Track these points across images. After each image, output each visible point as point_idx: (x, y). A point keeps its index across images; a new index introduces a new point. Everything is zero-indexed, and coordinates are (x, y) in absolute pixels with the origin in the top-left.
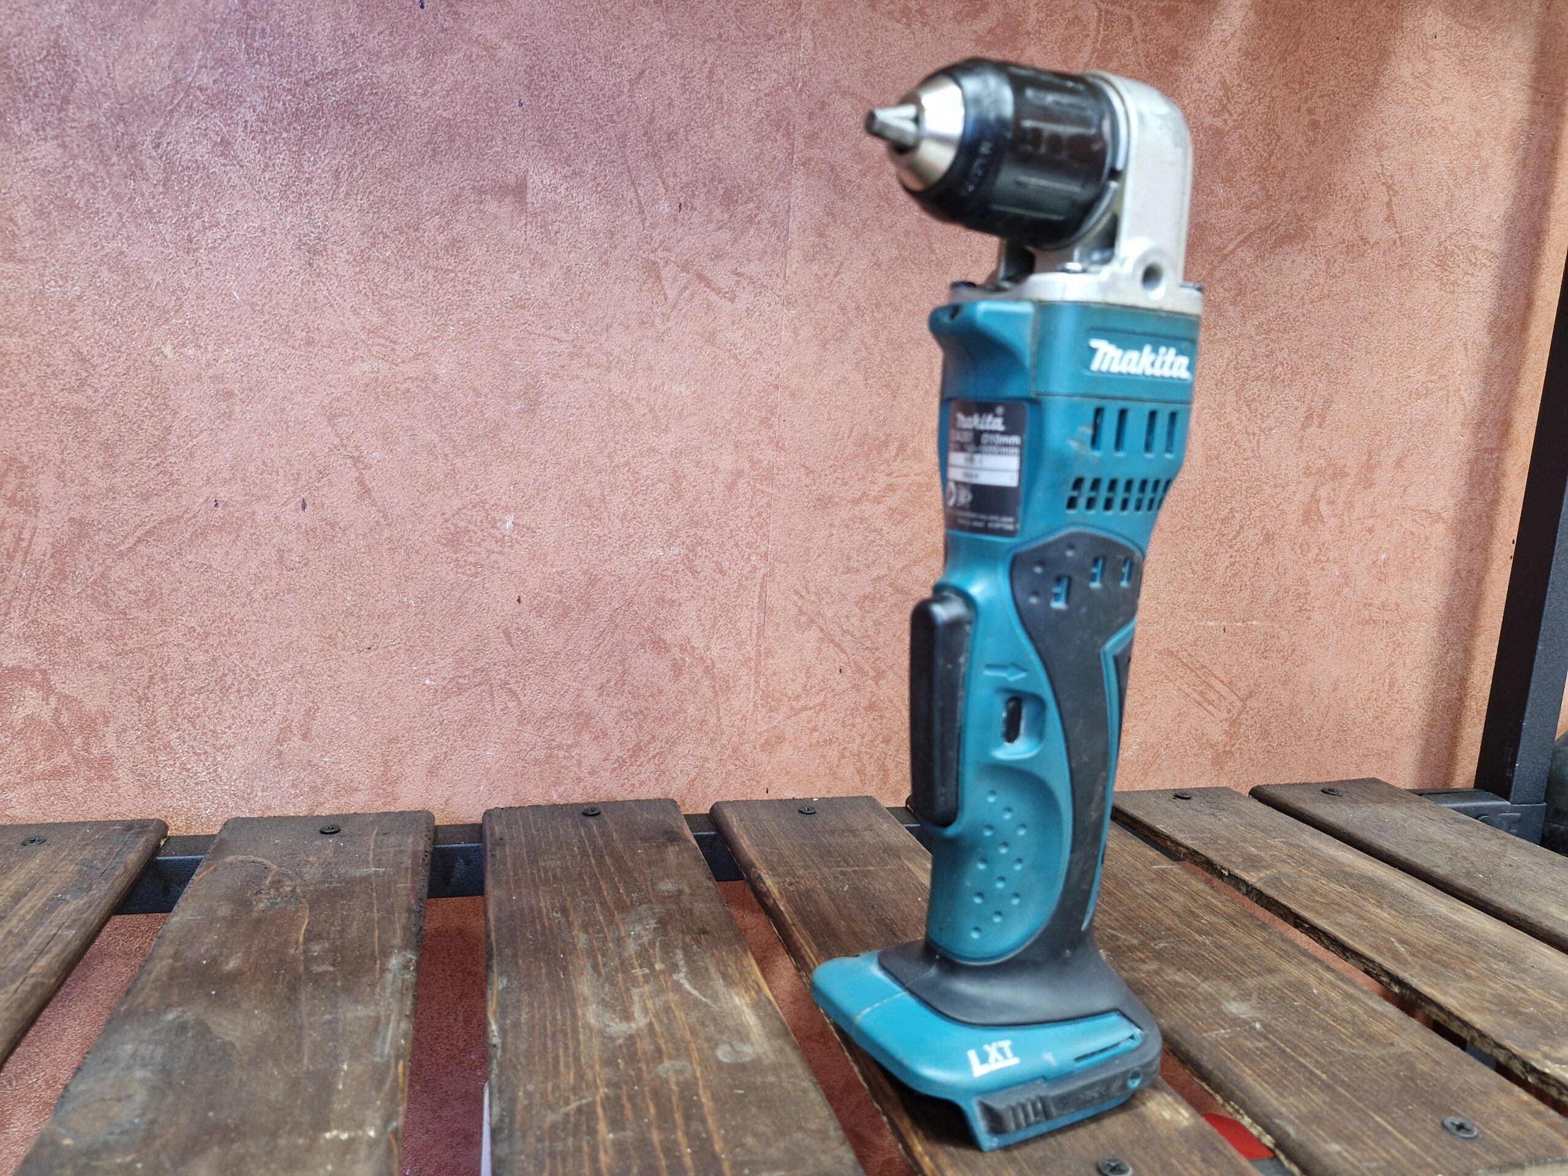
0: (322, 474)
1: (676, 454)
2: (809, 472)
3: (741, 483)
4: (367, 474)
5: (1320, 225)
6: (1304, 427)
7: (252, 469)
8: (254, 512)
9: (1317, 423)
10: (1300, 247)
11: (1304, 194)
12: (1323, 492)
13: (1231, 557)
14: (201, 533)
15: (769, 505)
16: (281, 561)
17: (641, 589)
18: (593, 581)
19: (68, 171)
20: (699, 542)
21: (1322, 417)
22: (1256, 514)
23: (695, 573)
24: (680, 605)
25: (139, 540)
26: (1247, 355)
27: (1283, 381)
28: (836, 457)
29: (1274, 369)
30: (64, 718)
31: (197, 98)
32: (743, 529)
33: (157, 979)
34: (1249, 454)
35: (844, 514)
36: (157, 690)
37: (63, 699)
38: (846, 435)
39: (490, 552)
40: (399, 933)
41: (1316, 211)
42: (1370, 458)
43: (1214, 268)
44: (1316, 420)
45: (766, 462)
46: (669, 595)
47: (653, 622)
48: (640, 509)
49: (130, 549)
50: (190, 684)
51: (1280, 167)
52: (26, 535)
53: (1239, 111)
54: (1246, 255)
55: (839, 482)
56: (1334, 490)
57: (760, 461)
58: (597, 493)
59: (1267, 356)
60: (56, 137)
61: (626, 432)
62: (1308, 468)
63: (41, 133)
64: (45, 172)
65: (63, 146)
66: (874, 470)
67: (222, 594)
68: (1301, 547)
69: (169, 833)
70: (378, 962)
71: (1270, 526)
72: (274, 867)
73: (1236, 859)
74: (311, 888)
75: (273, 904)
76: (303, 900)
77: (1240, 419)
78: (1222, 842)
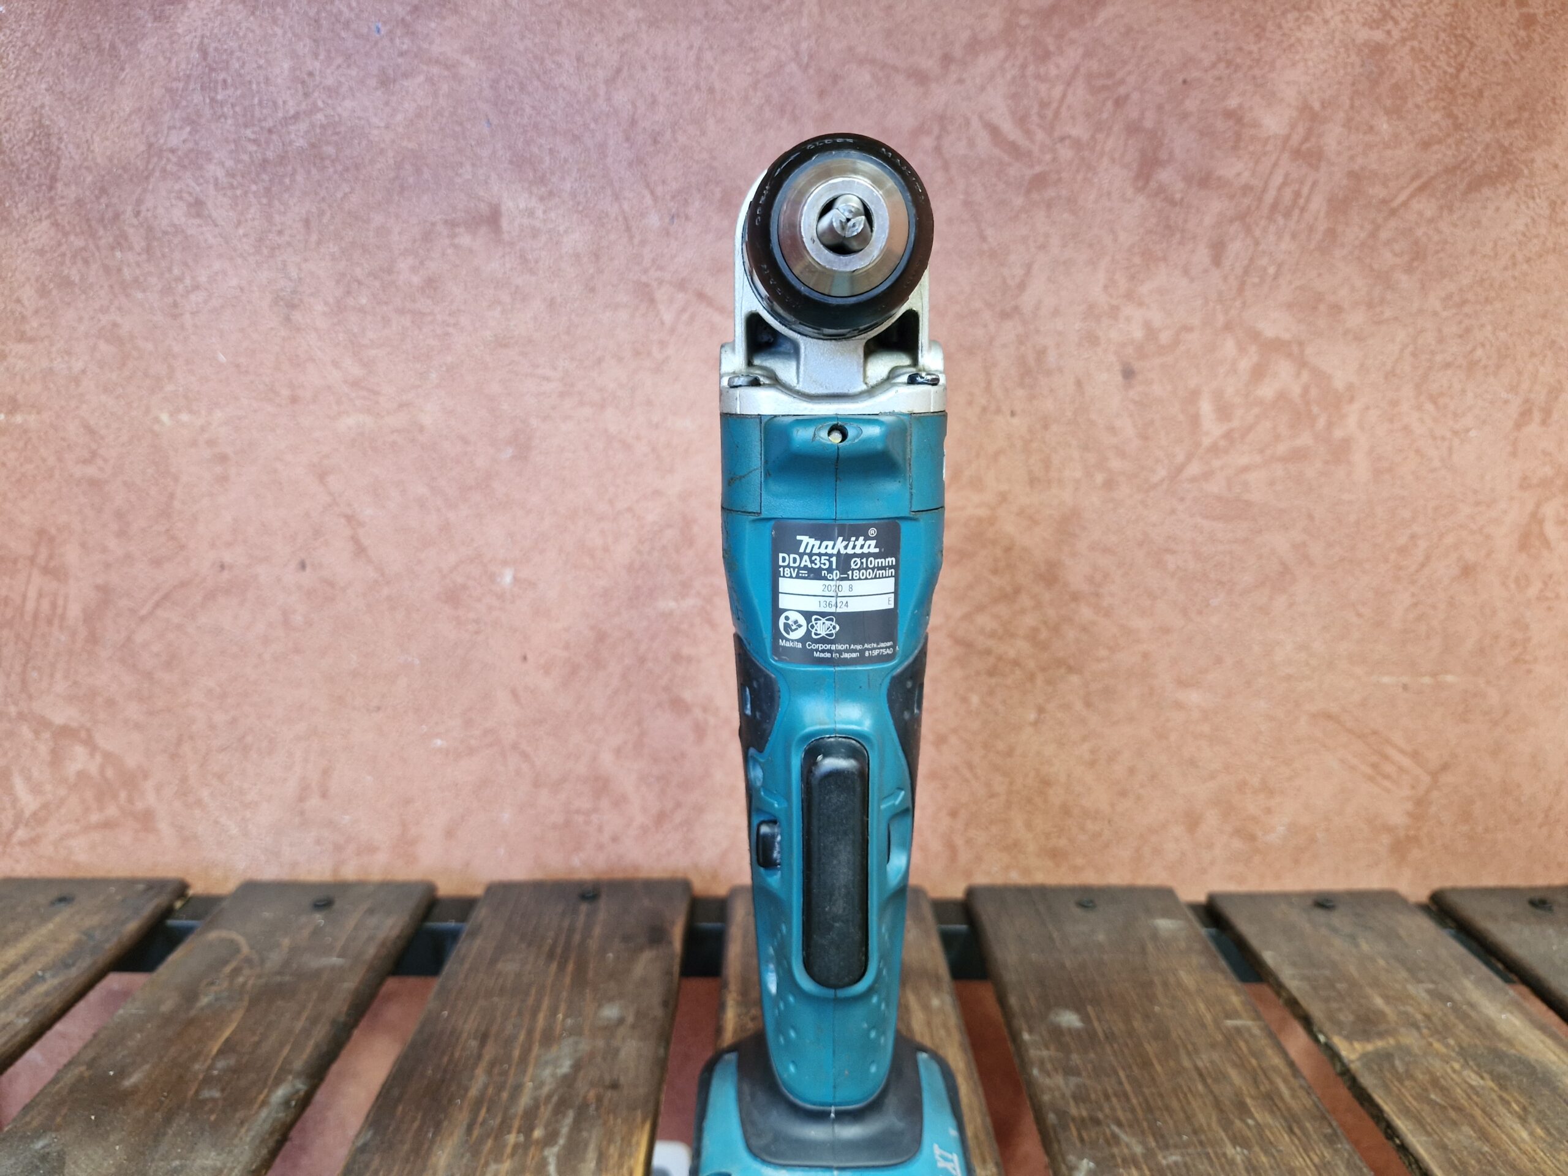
0: (317, 533)
1: (685, 497)
4: (361, 531)
5: (1539, 157)
6: (1518, 426)
7: (251, 531)
8: (257, 575)
9: (1537, 420)
10: (1507, 188)
11: (1512, 117)
12: (1550, 510)
13: (1413, 595)
14: (210, 596)
16: (286, 623)
17: (655, 645)
18: (602, 637)
19: (64, 248)
21: (1547, 412)
22: (1449, 540)
25: (157, 605)
26: (1430, 337)
27: (1485, 367)
29: (1471, 352)
30: (110, 773)
31: (168, 160)
33: (58, 1093)
34: (1436, 463)
36: (186, 748)
37: (107, 756)
39: (491, 608)
40: (307, 1052)
41: (1533, 137)
43: (1377, 228)
44: (1537, 416)
46: (686, 651)
47: (671, 680)
49: (151, 613)
50: (216, 743)
51: (1475, 83)
53: (1408, 15)
54: (1426, 206)
58: (599, 542)
59: (1461, 336)
60: (48, 217)
61: (626, 475)
62: (1525, 478)
63: (36, 213)
64: (41, 252)
65: (56, 224)
67: (235, 656)
68: (1517, 580)
69: (191, 892)
70: (266, 1091)
71: (1470, 556)
72: (245, 950)
73: (1346, 1017)
74: (263, 981)
75: (217, 999)
76: (246, 998)
77: (1422, 420)
78: (1341, 986)
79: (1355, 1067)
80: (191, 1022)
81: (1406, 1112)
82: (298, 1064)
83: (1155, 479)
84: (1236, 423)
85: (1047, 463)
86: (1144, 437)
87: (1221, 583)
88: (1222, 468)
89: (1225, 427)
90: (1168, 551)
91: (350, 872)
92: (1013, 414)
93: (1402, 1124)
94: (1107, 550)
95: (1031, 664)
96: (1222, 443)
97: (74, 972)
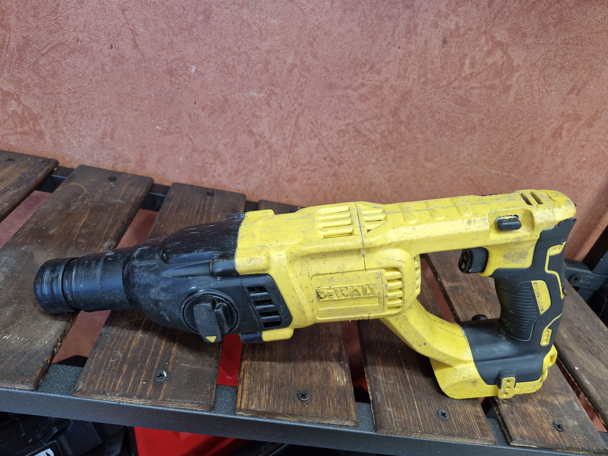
0: (119, 34)
1: (268, 52)
2: (327, 71)
3: (296, 71)
4: (137, 37)
6: (568, 94)
7: (91, 27)
8: (92, 47)
9: (575, 93)
12: (566, 126)
13: (512, 145)
14: (72, 51)
15: (306, 82)
16: (103, 69)
17: (246, 108)
18: (226, 101)
20: (273, 93)
21: (579, 91)
22: (530, 128)
23: (269, 106)
24: (261, 118)
25: (49, 50)
26: (552, 54)
27: (566, 70)
28: (340, 66)
29: (564, 63)
30: (26, 113)
32: (293, 91)
33: (26, 232)
34: (537, 101)
35: (339, 93)
36: (58, 110)
37: (25, 106)
38: (347, 57)
39: (185, 80)
40: (114, 232)
42: (596, 114)
43: (551, 6)
44: (576, 91)
45: (307, 63)
46: (257, 113)
47: (249, 123)
48: (249, 74)
49: (46, 53)
50: (70, 110)
52: (7, 40)
55: (340, 78)
56: (572, 125)
57: (305, 62)
58: (231, 63)
59: (562, 56)
61: (247, 38)
62: (563, 113)
66: (357, 75)
67: (80, 78)
68: (547, 147)
69: (59, 165)
70: (101, 243)
71: (535, 135)
72: (86, 191)
73: (448, 275)
74: (94, 204)
75: (78, 208)
76: (89, 209)
77: (538, 84)
78: (448, 265)
79: (447, 289)
80: (70, 214)
81: (458, 304)
82: (112, 236)
83: (441, 85)
84: (475, 70)
85: (406, 70)
86: (443, 68)
87: (451, 127)
88: (465, 86)
89: (472, 71)
90: (437, 112)
91: (119, 168)
92: (399, 48)
93: (456, 308)
94: (416, 108)
95: (379, 143)
96: (469, 76)
97: (21, 189)
